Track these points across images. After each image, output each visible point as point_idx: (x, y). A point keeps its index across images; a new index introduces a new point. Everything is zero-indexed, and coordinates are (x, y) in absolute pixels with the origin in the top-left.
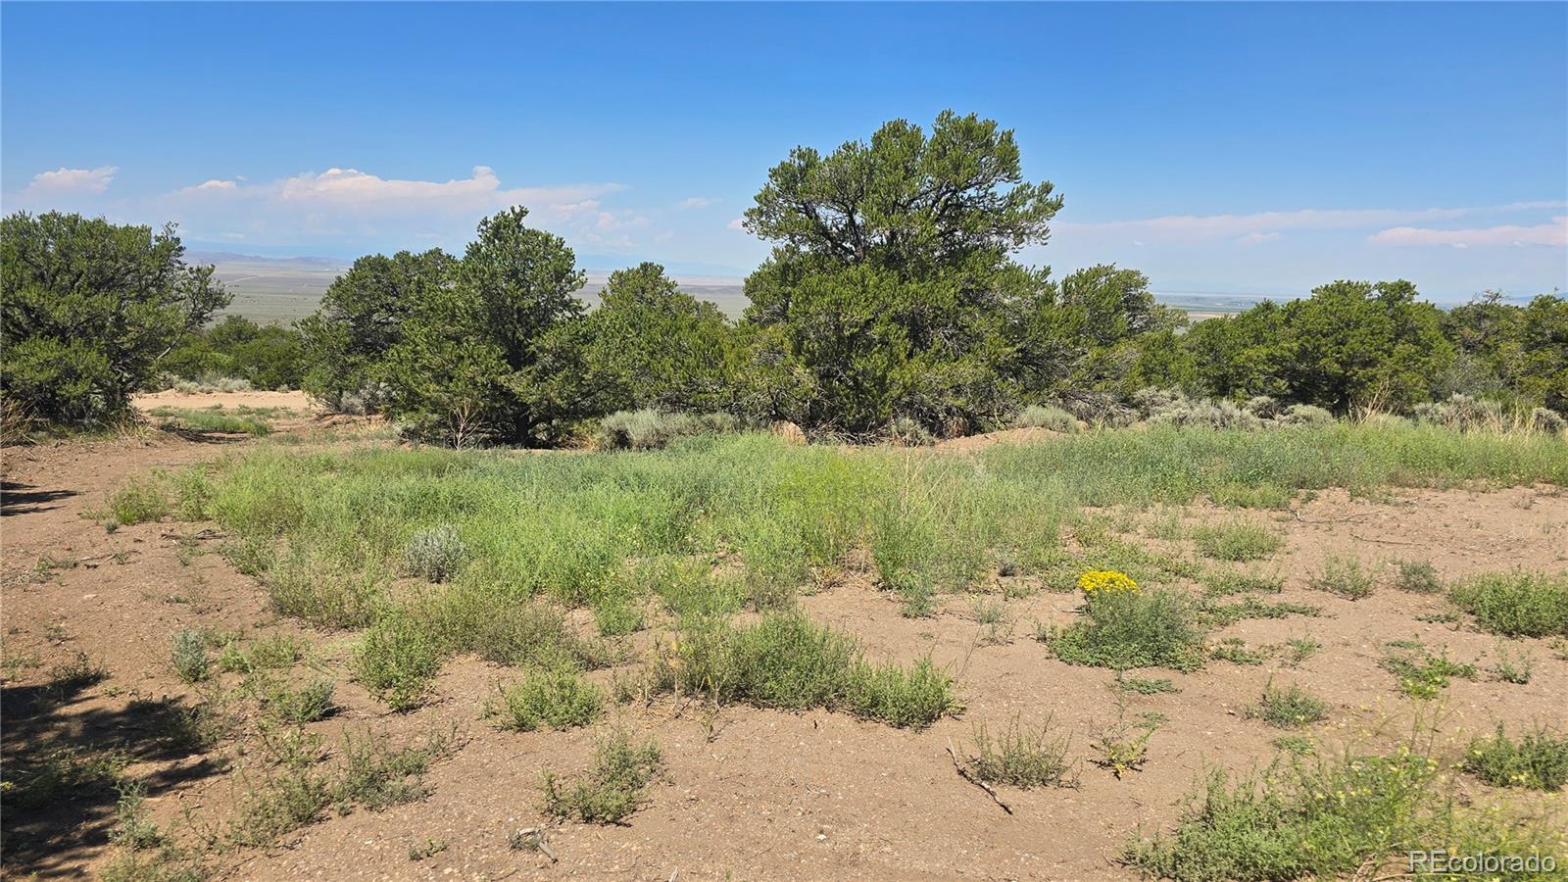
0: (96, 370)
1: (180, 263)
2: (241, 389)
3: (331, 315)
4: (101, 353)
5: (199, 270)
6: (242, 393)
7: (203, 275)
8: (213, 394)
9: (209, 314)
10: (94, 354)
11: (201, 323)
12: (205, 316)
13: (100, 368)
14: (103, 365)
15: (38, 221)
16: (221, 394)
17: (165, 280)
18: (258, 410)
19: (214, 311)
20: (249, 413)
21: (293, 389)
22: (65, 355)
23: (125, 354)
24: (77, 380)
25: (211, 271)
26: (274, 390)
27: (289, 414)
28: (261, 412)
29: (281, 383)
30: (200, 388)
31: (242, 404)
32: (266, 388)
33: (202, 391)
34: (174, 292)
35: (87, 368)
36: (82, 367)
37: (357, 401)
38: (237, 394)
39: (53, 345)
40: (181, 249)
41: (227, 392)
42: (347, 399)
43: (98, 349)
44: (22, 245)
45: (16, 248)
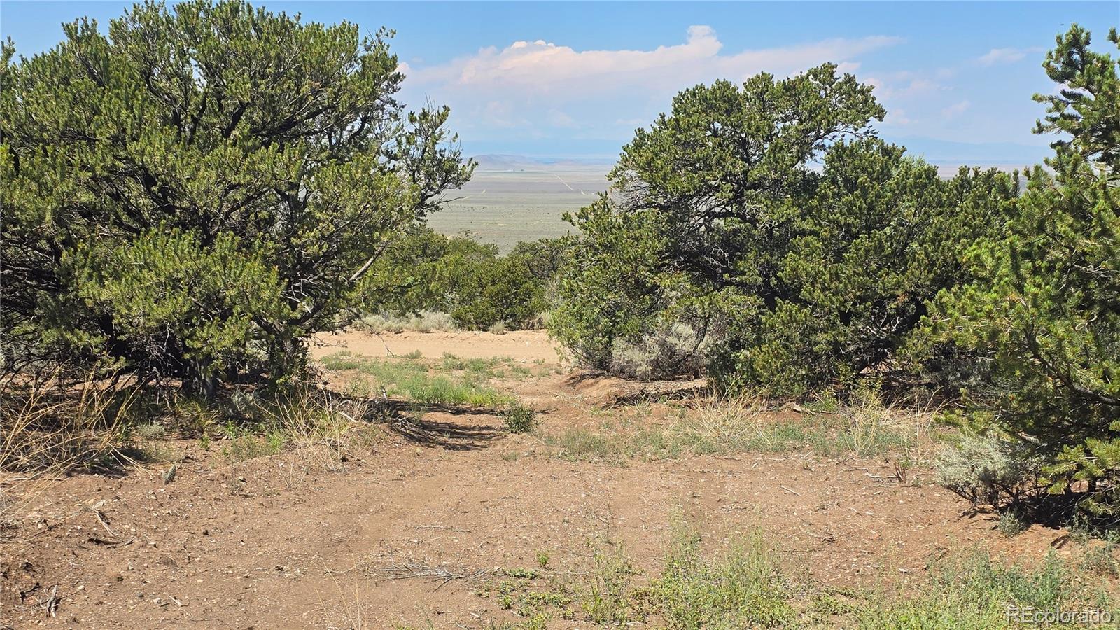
0: (259, 299)
1: (393, 103)
2: (440, 327)
3: (627, 199)
4: (267, 262)
5: (425, 115)
6: (442, 334)
7: (430, 123)
8: (404, 335)
9: (436, 198)
10: (256, 267)
11: (422, 214)
12: (428, 201)
13: (266, 295)
14: (271, 287)
15: (174, 15)
16: (415, 334)
17: (370, 136)
18: (472, 362)
19: (444, 191)
20: (461, 368)
21: (512, 329)
22: (204, 268)
23: (306, 267)
24: (224, 318)
25: (443, 118)
26: (484, 330)
27: (517, 370)
28: (477, 366)
29: (495, 319)
30: (387, 324)
31: (447, 351)
32: (474, 326)
33: (389, 330)
34: (382, 159)
35: (242, 294)
36: (233, 292)
37: (635, 355)
38: (436, 334)
39: (185, 246)
40: (398, 78)
41: (422, 332)
42: (622, 351)
43: (264, 257)
44: (146, 59)
45: (135, 65)
